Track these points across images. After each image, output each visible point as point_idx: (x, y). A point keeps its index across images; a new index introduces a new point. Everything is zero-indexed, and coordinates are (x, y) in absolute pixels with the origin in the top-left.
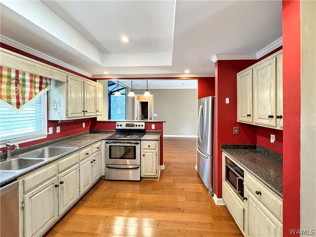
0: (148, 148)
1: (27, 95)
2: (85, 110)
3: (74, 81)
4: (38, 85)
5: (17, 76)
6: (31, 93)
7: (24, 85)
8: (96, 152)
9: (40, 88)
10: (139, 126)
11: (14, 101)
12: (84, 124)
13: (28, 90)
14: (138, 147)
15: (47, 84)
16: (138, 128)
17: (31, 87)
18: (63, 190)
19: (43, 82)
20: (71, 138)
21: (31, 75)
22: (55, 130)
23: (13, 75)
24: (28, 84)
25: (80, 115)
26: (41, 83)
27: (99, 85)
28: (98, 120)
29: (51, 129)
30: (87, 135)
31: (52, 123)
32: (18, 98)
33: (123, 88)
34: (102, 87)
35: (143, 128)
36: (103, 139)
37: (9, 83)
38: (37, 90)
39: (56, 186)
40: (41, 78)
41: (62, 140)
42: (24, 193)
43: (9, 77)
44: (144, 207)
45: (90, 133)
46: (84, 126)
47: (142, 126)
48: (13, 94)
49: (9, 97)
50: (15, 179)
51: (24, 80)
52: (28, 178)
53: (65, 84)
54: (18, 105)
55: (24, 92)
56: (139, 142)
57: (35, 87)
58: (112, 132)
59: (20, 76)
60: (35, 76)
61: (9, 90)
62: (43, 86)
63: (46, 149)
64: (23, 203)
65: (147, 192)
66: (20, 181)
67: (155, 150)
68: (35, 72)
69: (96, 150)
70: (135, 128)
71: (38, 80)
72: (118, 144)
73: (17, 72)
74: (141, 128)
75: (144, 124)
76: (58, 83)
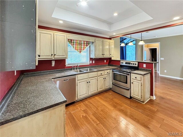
0: (135, 79)
1: (83, 49)
2: (104, 54)
3: (98, 41)
4: (86, 45)
5: (80, 42)
6: (84, 47)
7: (82, 45)
8: (107, 74)
9: (87, 46)
10: (134, 64)
11: (79, 50)
12: (105, 61)
13: (83, 46)
14: (128, 77)
15: (89, 44)
16: (133, 65)
17: (84, 45)
18: (90, 85)
19: (88, 43)
20: (99, 66)
21: (84, 41)
22: (92, 62)
23: (79, 42)
24: (83, 44)
25: (101, 56)
26: (87, 44)
27: (112, 41)
28: (112, 59)
29: (91, 61)
30: (106, 66)
31: (91, 59)
32: (80, 49)
33: (134, 41)
34: (114, 42)
35: (137, 66)
36: (111, 69)
37: (78, 45)
38: (86, 46)
39: (87, 83)
40: (87, 42)
41: (95, 66)
42: (78, 80)
43: (78, 43)
44: (124, 112)
45: (108, 65)
46: (105, 62)
47: (136, 64)
48: (79, 48)
49: (78, 49)
50: (75, 75)
51: (82, 43)
52: (79, 76)
53: (94, 43)
54: (80, 51)
55: (82, 47)
56: (129, 74)
57: (85, 45)
58: (117, 66)
59: (81, 42)
60: (85, 41)
61: (78, 47)
62: (88, 45)
63: (89, 69)
64: (77, 83)
65: (131, 106)
66: (76, 76)
67: (140, 82)
68: (85, 40)
69: (106, 73)
70: (131, 65)
71: (86, 43)
72: (122, 74)
73: (80, 41)
74: (135, 65)
75: (137, 63)
76: (93, 43)
